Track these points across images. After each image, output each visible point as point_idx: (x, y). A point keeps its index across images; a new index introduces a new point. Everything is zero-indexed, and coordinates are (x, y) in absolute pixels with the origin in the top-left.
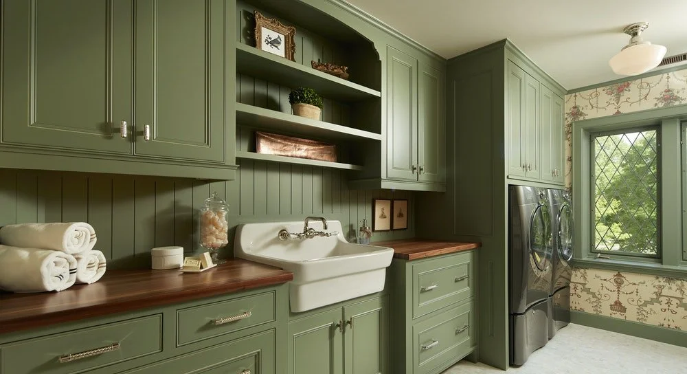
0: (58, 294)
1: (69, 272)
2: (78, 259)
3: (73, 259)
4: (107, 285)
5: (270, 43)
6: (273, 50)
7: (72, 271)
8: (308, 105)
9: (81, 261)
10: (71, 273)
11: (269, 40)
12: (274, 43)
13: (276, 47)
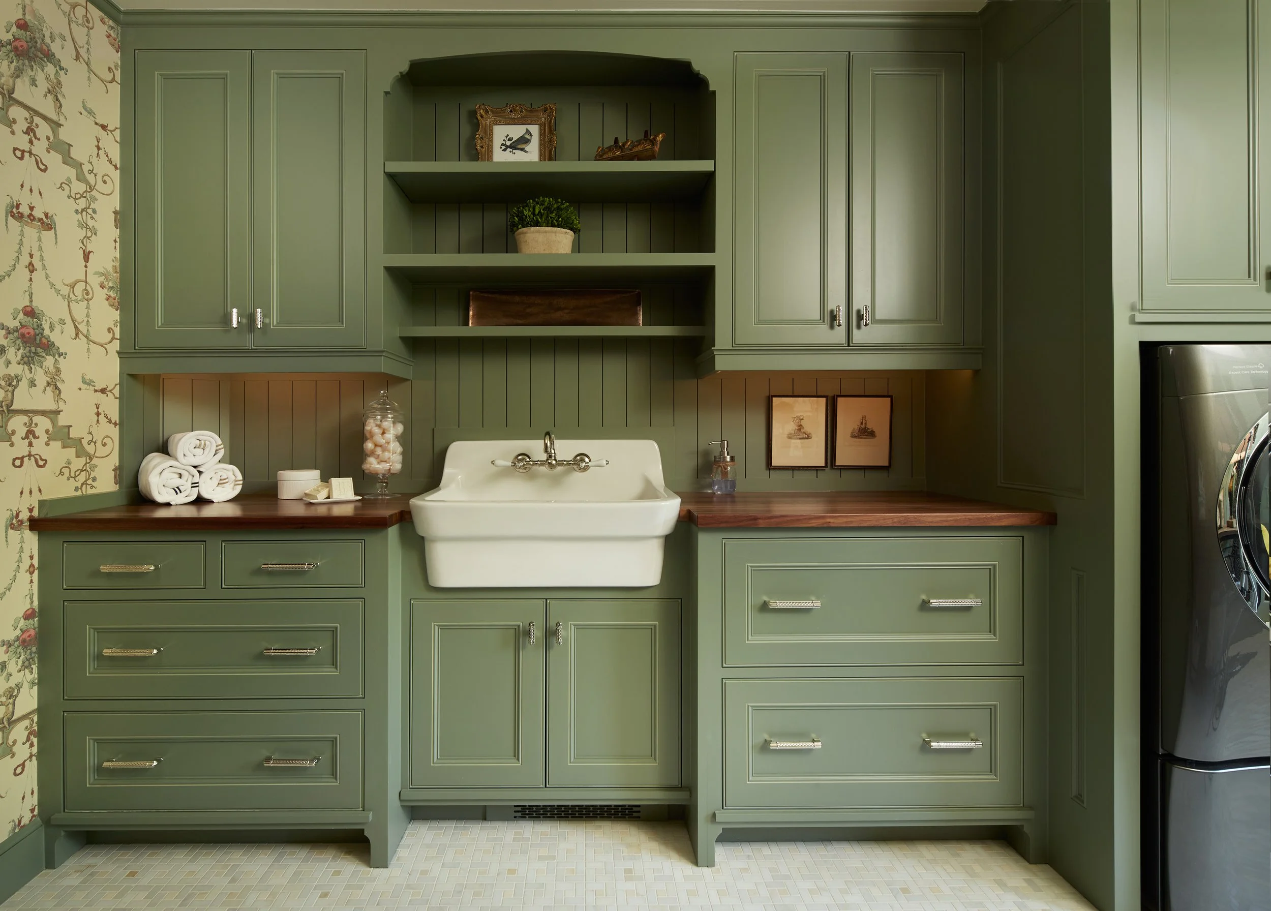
0: (172, 507)
1: (190, 485)
2: (200, 472)
3: (195, 471)
4: (242, 505)
5: (510, 147)
6: (518, 157)
7: (195, 485)
8: (533, 229)
9: (203, 475)
10: (192, 487)
11: (508, 143)
12: (518, 144)
13: (522, 150)
